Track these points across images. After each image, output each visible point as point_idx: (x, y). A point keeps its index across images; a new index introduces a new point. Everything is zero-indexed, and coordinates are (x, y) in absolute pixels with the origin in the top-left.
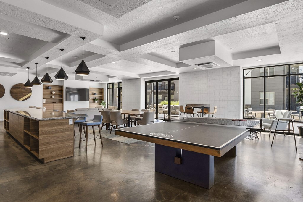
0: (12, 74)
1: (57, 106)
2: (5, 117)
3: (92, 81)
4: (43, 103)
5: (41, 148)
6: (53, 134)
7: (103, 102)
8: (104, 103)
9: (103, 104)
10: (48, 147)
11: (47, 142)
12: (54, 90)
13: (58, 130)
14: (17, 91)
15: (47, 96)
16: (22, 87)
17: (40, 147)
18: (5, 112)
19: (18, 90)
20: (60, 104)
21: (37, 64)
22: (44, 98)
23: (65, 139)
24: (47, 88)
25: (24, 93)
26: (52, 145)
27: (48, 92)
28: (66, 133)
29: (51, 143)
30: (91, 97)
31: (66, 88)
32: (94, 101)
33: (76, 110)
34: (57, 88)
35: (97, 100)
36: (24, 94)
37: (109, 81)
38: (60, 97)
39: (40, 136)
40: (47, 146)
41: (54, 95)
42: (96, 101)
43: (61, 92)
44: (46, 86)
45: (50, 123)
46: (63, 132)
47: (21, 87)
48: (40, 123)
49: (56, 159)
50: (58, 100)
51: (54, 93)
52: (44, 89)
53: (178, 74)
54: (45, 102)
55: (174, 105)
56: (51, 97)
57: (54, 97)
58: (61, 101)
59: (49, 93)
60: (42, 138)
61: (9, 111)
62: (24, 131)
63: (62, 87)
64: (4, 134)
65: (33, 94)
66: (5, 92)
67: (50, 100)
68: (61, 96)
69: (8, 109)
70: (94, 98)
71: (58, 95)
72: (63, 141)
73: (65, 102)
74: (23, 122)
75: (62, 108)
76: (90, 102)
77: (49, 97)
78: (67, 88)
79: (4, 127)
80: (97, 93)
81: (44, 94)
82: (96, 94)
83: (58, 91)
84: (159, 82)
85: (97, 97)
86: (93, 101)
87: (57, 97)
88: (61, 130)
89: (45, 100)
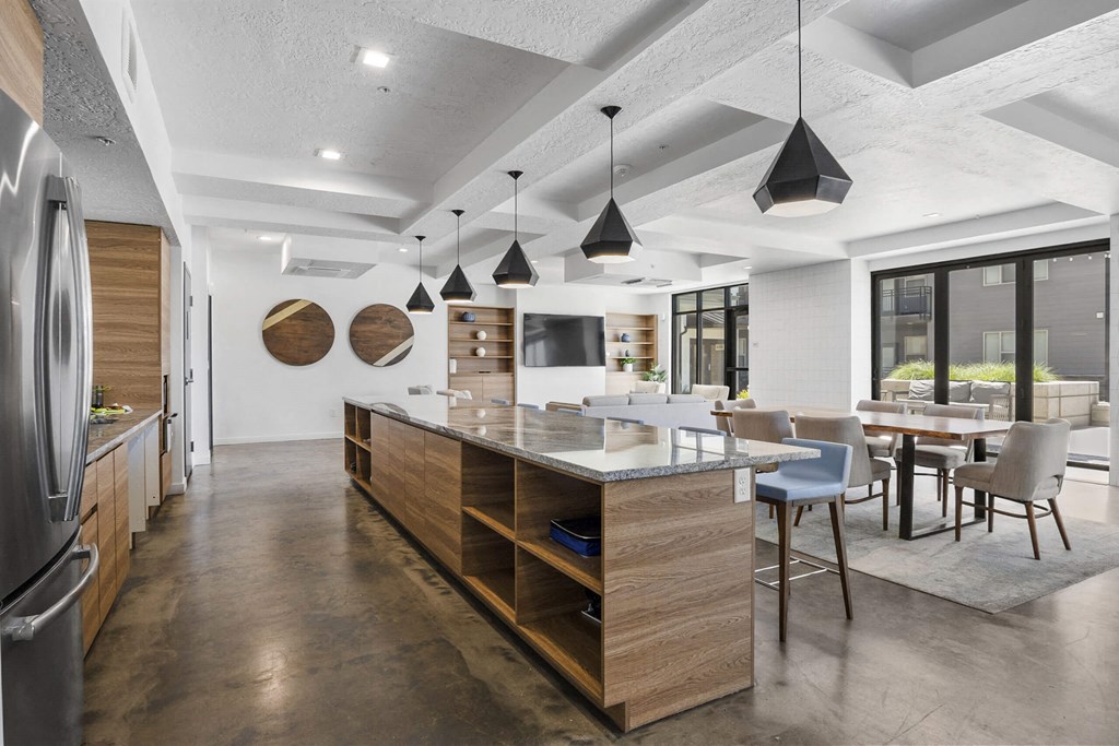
0: (359, 269)
1: (496, 382)
2: (350, 428)
3: (629, 282)
4: (450, 375)
5: (614, 645)
6: (666, 558)
7: (657, 369)
8: (662, 373)
9: (656, 377)
10: (643, 636)
11: (639, 610)
12: (484, 326)
13: (686, 534)
14: (371, 332)
15: (462, 348)
16: (384, 318)
17: (608, 640)
18: (350, 409)
19: (373, 327)
20: (505, 377)
21: (458, 213)
22: (451, 357)
23: (715, 587)
24: (461, 318)
25: (392, 337)
26: (664, 624)
27: (463, 331)
28: (719, 552)
29: (658, 614)
30: (611, 350)
31: (525, 315)
32: (621, 363)
33: (586, 402)
34: (494, 319)
35: (633, 361)
36: (391, 341)
37: (700, 280)
38: (504, 352)
39: (607, 576)
40: (639, 632)
41: (485, 343)
42: (629, 367)
43: (507, 330)
44: (457, 312)
45: (652, 497)
46: (706, 548)
47: (381, 318)
48: (610, 499)
49: (677, 707)
50: (495, 364)
51: (483, 335)
52: (450, 322)
53: (1107, 217)
54: (455, 371)
55: (977, 382)
56: (474, 353)
57: (482, 352)
58: (507, 366)
59: (468, 336)
60: (618, 587)
61: (370, 408)
62: (463, 512)
63: (508, 313)
64: (348, 491)
65: (417, 341)
66: (333, 337)
67: (472, 364)
68: (508, 347)
69: (363, 400)
70: (620, 354)
71: (496, 345)
72: (706, 601)
73: (520, 370)
74: (459, 469)
75: (511, 393)
76: (607, 371)
77: (468, 352)
78: (527, 317)
79: (347, 468)
80: (631, 331)
81: (451, 341)
82: (629, 339)
83: (495, 330)
84: (950, 273)
85: (631, 348)
86: (616, 367)
87: (495, 352)
88: (701, 534)
89: (454, 361)
